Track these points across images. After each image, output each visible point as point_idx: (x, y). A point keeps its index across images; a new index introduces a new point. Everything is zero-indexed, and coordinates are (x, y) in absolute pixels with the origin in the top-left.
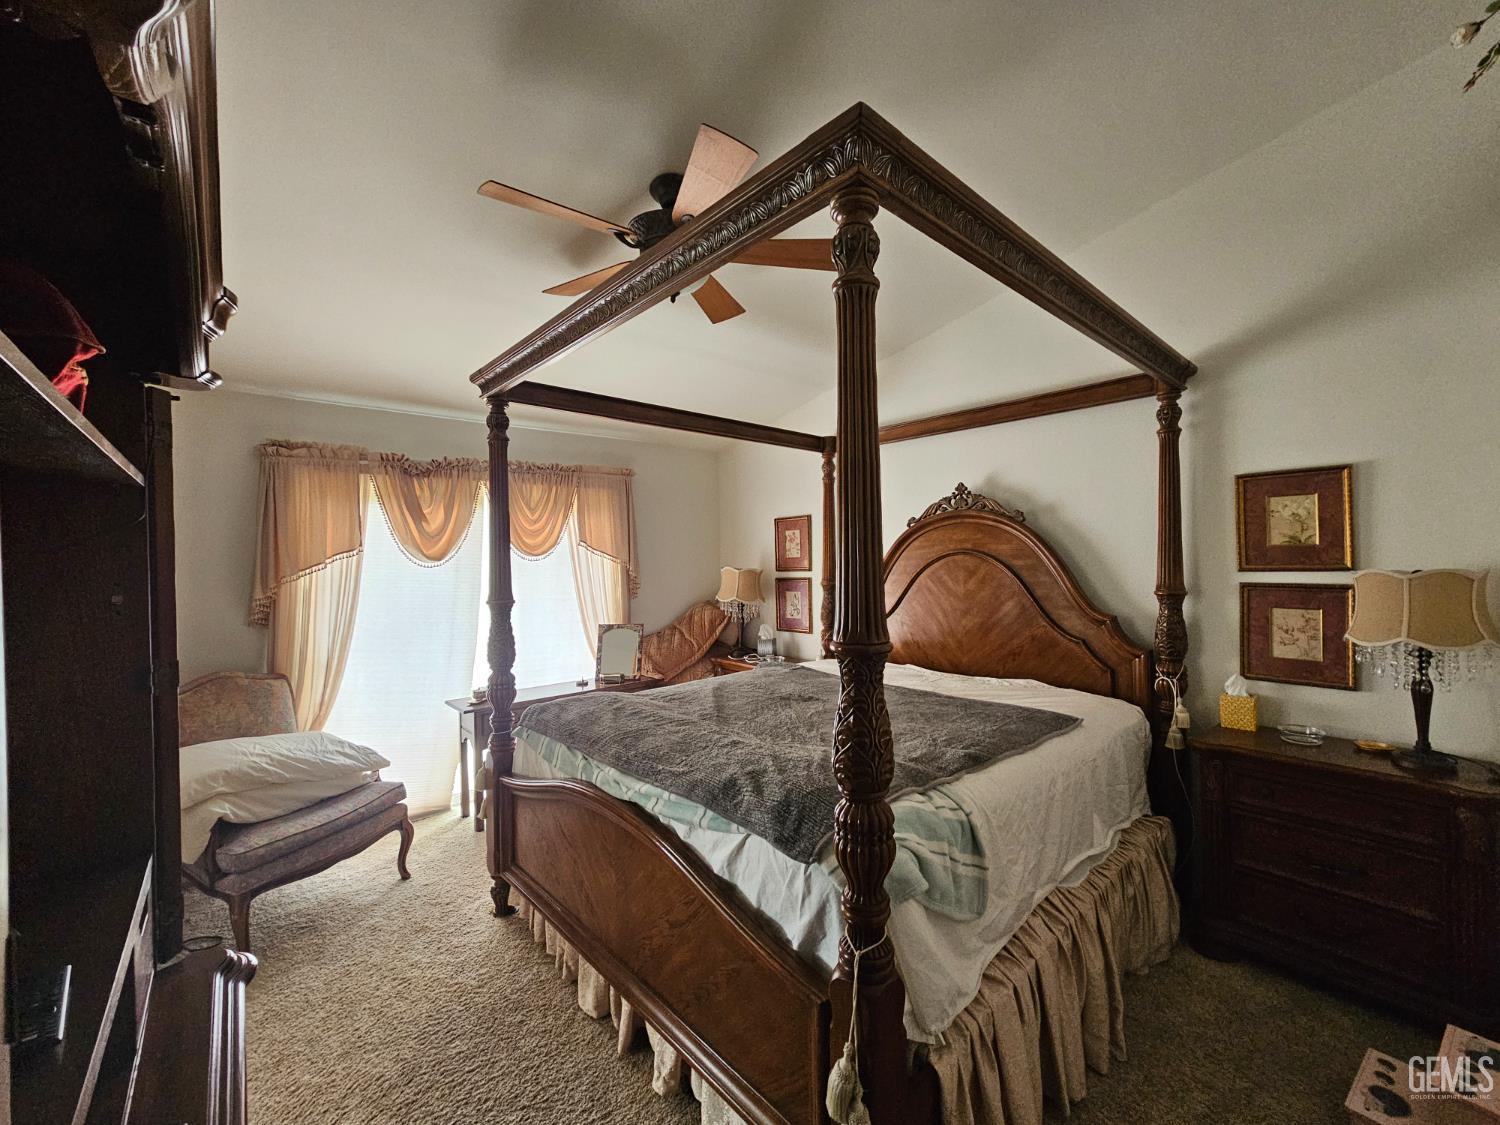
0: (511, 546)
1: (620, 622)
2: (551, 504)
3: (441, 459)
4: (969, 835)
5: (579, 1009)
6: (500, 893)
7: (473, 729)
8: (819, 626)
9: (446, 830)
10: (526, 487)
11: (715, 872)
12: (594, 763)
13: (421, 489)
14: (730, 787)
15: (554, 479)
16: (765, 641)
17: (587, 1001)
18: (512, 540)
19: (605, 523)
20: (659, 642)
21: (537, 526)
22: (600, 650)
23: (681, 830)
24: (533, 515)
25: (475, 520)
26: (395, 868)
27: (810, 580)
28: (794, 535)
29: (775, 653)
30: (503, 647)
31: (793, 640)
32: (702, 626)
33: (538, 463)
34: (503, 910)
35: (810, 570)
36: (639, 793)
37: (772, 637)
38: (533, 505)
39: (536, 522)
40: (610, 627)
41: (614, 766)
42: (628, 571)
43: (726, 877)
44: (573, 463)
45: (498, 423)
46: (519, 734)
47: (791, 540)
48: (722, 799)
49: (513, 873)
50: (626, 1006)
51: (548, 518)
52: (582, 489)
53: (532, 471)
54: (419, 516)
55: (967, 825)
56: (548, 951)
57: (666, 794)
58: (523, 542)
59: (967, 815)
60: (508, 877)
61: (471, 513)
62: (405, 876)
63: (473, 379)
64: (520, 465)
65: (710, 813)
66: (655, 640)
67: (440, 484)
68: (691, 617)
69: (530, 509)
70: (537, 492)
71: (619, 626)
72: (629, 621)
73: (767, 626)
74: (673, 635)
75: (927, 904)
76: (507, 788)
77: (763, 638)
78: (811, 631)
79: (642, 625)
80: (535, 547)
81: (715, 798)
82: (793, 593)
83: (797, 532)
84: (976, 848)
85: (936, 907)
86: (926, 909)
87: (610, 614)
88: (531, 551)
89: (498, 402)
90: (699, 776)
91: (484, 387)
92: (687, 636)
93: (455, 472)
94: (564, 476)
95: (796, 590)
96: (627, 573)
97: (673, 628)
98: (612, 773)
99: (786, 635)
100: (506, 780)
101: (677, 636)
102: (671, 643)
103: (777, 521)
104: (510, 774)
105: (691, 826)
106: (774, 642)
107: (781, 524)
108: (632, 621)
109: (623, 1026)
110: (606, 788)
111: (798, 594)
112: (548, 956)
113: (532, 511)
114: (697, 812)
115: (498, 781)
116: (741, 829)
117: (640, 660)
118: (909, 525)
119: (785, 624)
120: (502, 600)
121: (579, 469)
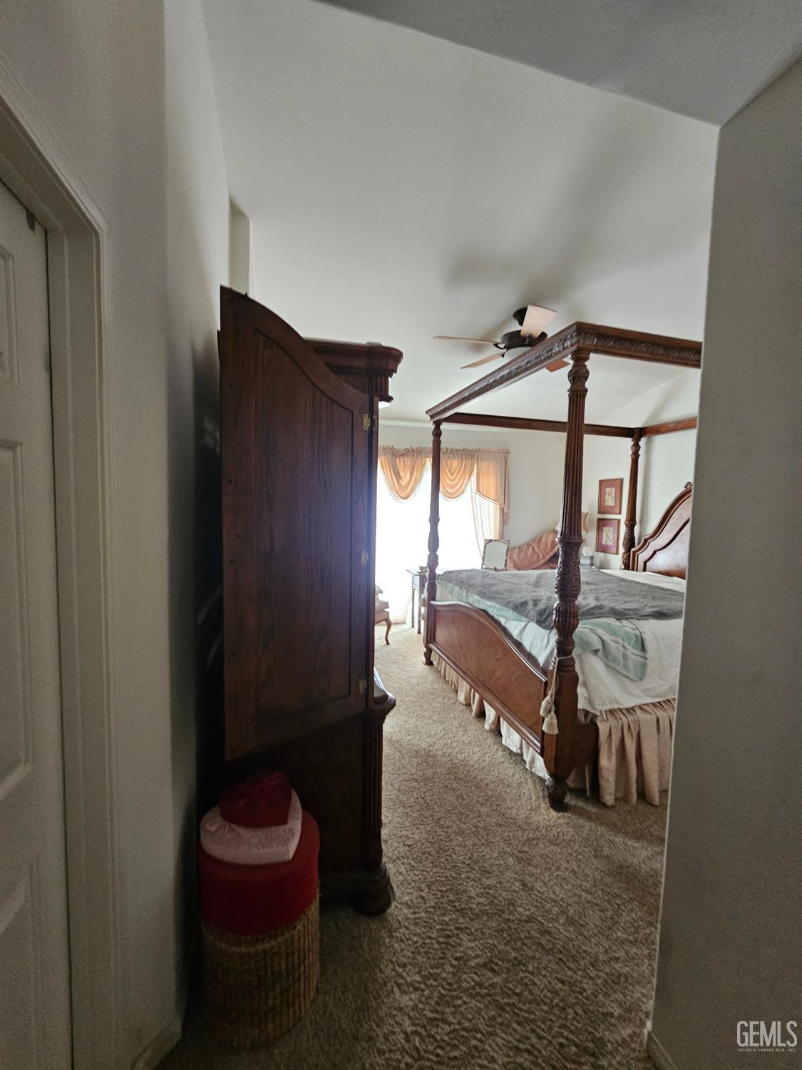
0: (440, 493)
1: (497, 538)
2: (462, 471)
3: (409, 448)
4: (640, 642)
5: (458, 700)
6: (428, 654)
7: (418, 584)
8: (622, 550)
9: (404, 631)
10: (449, 462)
11: (515, 637)
12: (470, 594)
13: (400, 463)
14: (524, 604)
15: (464, 456)
16: (585, 557)
17: (461, 697)
18: (441, 489)
19: (491, 482)
20: (519, 552)
21: (454, 483)
22: (484, 553)
23: (502, 621)
24: (452, 476)
25: (424, 479)
26: (384, 640)
27: (619, 521)
28: (611, 492)
29: (592, 565)
30: (434, 542)
31: (606, 558)
32: (546, 545)
33: (456, 448)
34: (429, 663)
35: (620, 513)
36: (487, 605)
37: (591, 555)
38: (452, 471)
39: (453, 480)
40: (491, 541)
41: (479, 595)
42: (503, 509)
43: (519, 640)
44: (474, 447)
45: (437, 433)
46: (439, 583)
47: (609, 495)
48: (520, 608)
49: (434, 645)
50: (477, 696)
51: (461, 477)
52: (480, 462)
53: (453, 452)
54: (398, 477)
55: (639, 638)
56: (447, 679)
57: (497, 606)
58: (447, 492)
59: (641, 633)
60: (432, 646)
61: (421, 476)
62: (388, 643)
63: (427, 412)
64: (447, 450)
65: (515, 613)
66: (517, 551)
67: (408, 461)
68: (540, 539)
69: (451, 473)
70: (455, 463)
71: (496, 541)
72: (502, 539)
73: (588, 548)
74: (528, 548)
75: (606, 661)
76: (433, 606)
77: (585, 555)
78: (617, 553)
79: (509, 541)
80: (451, 494)
81: (517, 607)
82: (608, 528)
83: (613, 489)
84: (643, 649)
85: (610, 664)
86: (606, 664)
87: (492, 533)
88: (450, 496)
89: (438, 424)
90: (512, 599)
91: (432, 417)
92: (536, 549)
93: (415, 454)
94: (469, 455)
95: (609, 526)
96: (502, 511)
97: (529, 545)
98: (477, 597)
99: (601, 555)
100: (432, 602)
101: (531, 549)
102: (526, 552)
103: (601, 482)
104: (434, 600)
105: (507, 619)
106: (592, 558)
107: (603, 484)
108: (504, 538)
109: (475, 707)
110: (474, 604)
111: (611, 529)
112: (447, 681)
113: (452, 474)
114: (510, 613)
115: (429, 603)
116: (526, 619)
117: (506, 561)
118: (686, 487)
119: (601, 548)
120: (434, 519)
121: (478, 451)
